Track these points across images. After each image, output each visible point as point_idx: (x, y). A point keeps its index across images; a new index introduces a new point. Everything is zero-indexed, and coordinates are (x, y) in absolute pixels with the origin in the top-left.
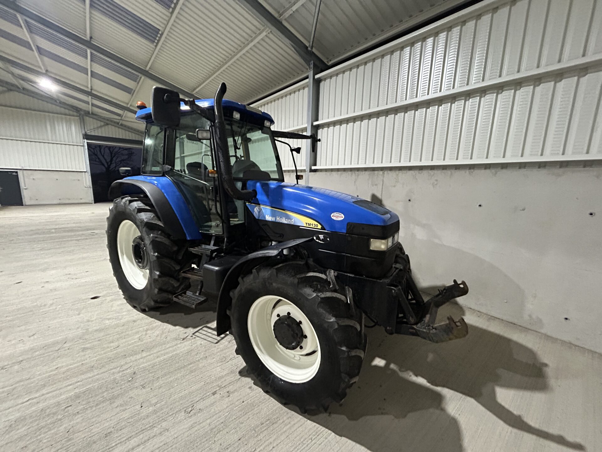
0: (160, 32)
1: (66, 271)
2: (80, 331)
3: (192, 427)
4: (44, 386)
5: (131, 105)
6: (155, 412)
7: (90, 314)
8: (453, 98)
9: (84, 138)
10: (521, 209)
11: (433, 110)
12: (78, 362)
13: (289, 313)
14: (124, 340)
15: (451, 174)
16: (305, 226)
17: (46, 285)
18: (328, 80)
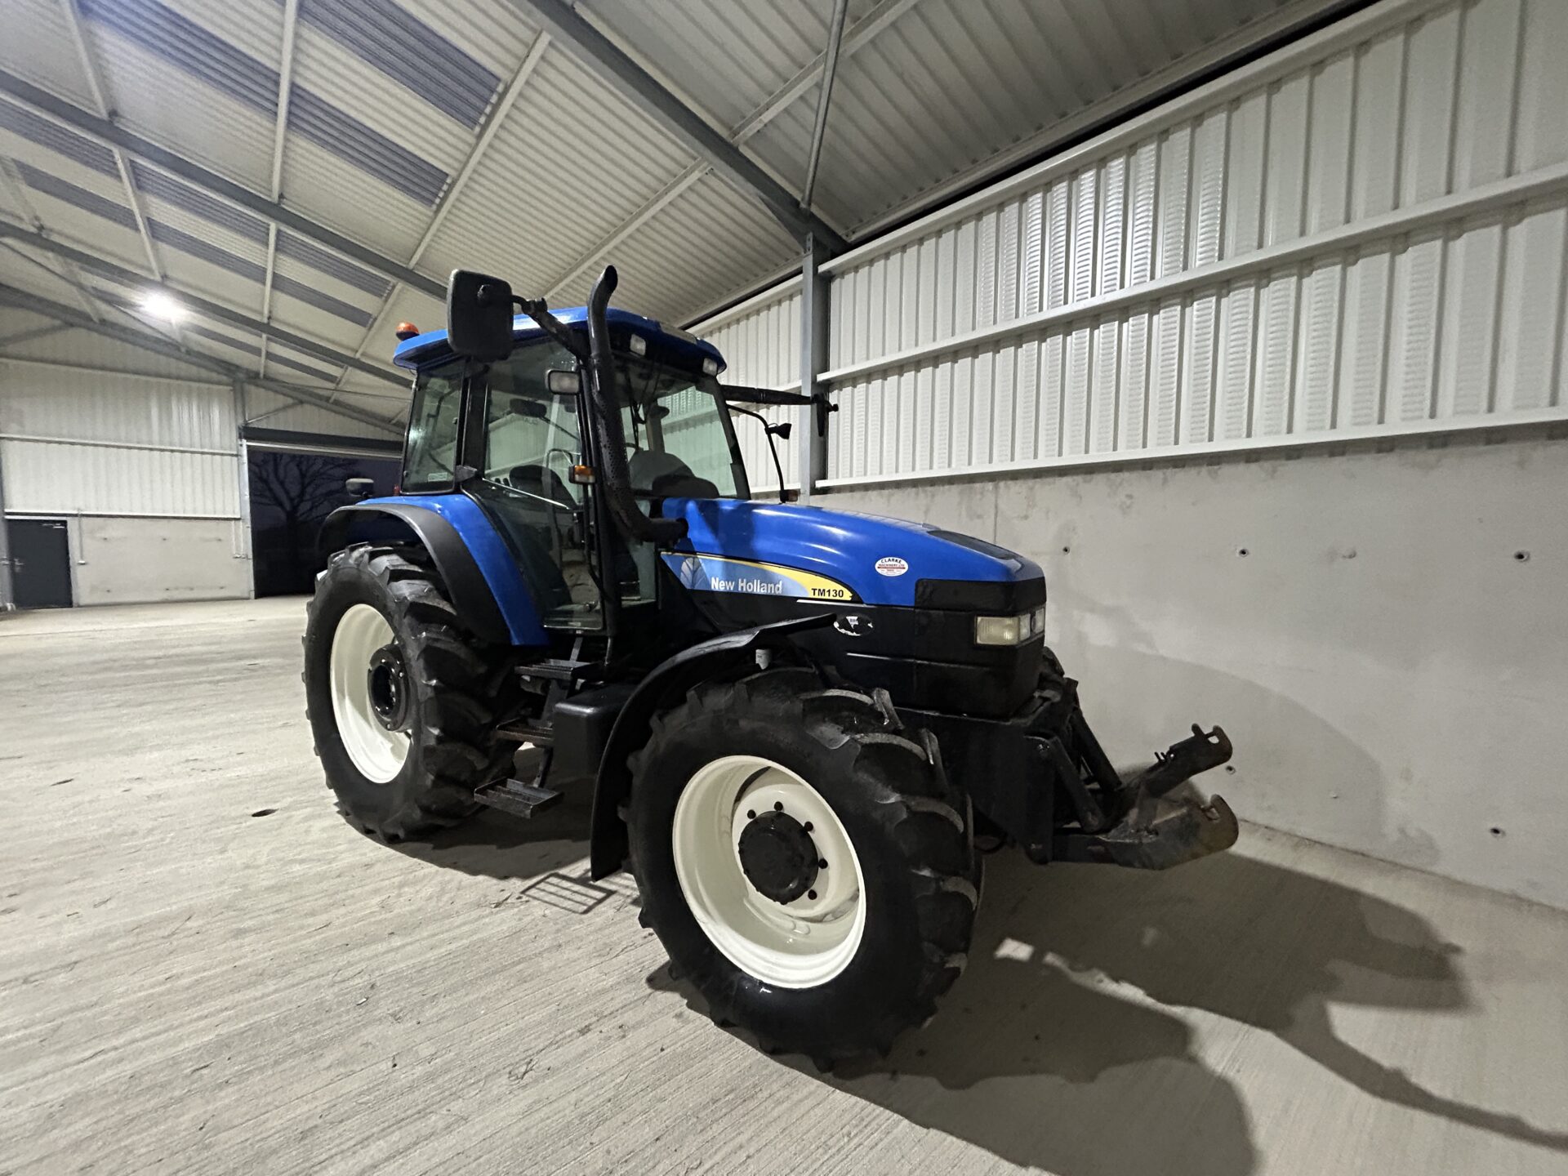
0: (449, 181)
1: (187, 753)
2: (227, 892)
3: (529, 1111)
4: (136, 1020)
5: (363, 354)
6: (430, 1077)
7: (251, 852)
8: (1152, 302)
9: (240, 438)
10: (1347, 554)
11: (1105, 332)
12: (221, 963)
13: (779, 806)
14: (343, 910)
15: (1165, 481)
16: (812, 596)
17: (135, 785)
18: (850, 277)
